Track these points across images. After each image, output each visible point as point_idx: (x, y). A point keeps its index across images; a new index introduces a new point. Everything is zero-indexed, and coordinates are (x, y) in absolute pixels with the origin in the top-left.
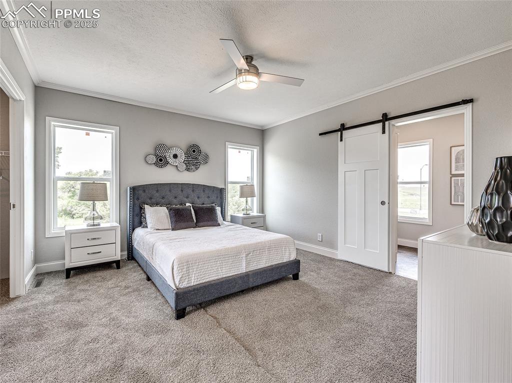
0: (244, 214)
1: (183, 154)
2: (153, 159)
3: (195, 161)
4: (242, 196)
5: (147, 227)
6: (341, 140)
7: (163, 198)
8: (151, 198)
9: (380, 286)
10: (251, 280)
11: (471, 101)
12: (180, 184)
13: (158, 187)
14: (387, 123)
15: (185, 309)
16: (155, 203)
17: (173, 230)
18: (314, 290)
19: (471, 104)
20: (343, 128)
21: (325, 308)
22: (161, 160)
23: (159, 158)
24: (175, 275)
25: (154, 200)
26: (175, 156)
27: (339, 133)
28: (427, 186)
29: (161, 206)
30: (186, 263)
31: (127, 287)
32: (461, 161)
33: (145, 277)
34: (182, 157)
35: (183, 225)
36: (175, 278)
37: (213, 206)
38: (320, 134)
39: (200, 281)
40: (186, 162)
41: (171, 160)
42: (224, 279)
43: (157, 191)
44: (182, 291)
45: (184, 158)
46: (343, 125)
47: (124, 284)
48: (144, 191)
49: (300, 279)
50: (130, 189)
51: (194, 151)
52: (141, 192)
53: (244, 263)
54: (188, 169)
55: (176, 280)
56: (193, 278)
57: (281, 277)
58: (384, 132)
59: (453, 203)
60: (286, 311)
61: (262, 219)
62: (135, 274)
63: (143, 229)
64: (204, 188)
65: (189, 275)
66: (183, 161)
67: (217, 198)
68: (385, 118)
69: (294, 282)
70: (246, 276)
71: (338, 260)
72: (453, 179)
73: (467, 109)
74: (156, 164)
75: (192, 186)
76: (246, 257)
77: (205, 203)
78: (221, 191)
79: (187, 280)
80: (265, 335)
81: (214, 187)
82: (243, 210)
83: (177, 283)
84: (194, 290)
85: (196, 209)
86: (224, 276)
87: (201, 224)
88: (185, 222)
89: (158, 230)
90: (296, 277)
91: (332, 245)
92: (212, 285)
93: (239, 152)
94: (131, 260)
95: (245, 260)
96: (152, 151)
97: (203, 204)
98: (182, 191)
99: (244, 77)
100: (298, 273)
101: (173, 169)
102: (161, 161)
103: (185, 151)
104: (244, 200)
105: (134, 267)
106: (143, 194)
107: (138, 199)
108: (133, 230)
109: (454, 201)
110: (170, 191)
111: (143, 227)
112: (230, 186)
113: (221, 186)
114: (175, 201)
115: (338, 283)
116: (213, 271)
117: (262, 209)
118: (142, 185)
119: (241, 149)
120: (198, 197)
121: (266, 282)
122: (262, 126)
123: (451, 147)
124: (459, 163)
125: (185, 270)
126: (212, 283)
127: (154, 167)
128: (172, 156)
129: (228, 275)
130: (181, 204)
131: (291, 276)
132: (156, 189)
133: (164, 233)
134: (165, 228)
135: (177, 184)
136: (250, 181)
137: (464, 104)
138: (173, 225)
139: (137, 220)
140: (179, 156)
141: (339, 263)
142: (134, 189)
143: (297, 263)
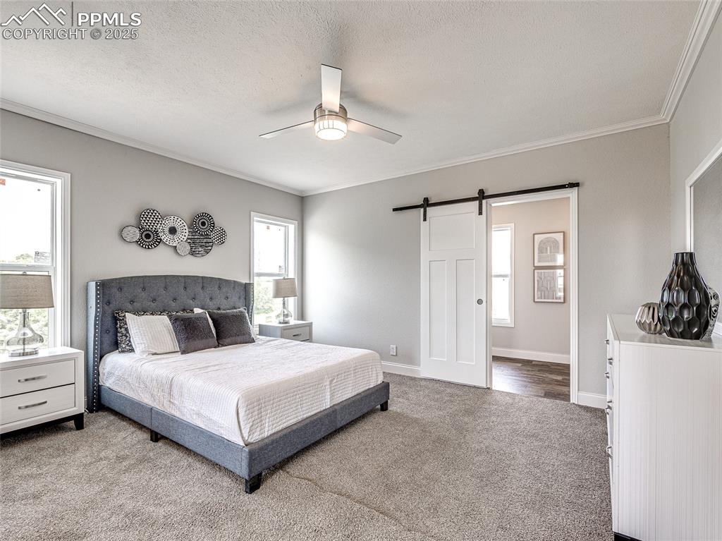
0: (280, 323)
1: (186, 227)
2: (134, 234)
3: (205, 240)
4: (277, 295)
5: (132, 350)
6: (425, 220)
7: (154, 300)
8: (132, 302)
9: (486, 406)
10: (339, 417)
11: (577, 185)
12: (181, 276)
13: (144, 282)
14: (484, 201)
15: (260, 474)
16: (140, 309)
17: (184, 352)
18: (416, 421)
19: (577, 188)
20: (426, 204)
21: (441, 441)
22: (148, 236)
23: (145, 233)
24: (241, 423)
25: (139, 305)
26: (173, 231)
27: (422, 210)
28: (507, 279)
29: (152, 314)
30: (257, 402)
31: (120, 459)
32: (544, 251)
33: (147, 436)
34: (184, 233)
35: (198, 343)
36: (242, 427)
37: (241, 312)
38: (395, 210)
39: (275, 427)
40: (189, 241)
41: (166, 237)
42: (308, 421)
43: (144, 289)
44: (257, 446)
45: (187, 234)
46: (426, 200)
47: (110, 453)
48: (120, 289)
49: (390, 408)
50: (97, 285)
51: (203, 224)
52: (114, 290)
53: (328, 394)
54: (193, 253)
55: (243, 432)
56: (267, 425)
57: (371, 408)
58: (480, 213)
59: (536, 300)
60: (397, 453)
61: (308, 328)
62: (123, 434)
63: (123, 354)
64: (221, 283)
65: (261, 421)
66: (185, 238)
67: (240, 298)
68: (482, 196)
69: (384, 413)
70: (332, 413)
71: (421, 379)
72: (536, 271)
73: (572, 194)
74: (139, 243)
75: (200, 280)
76: (330, 384)
77: (221, 307)
78: (245, 288)
79: (258, 429)
80: (391, 489)
81: (235, 281)
82: (278, 316)
83: (246, 435)
84: (273, 442)
85: (215, 317)
86: (305, 416)
87: (228, 340)
88: (202, 338)
89: (156, 354)
90: (384, 407)
91: (411, 359)
92: (294, 431)
93: (268, 228)
94: (97, 411)
95: (329, 390)
96: (133, 221)
97: (219, 309)
98: (185, 288)
99: (331, 121)
100: (387, 401)
101: (170, 252)
102: (149, 239)
103: (189, 223)
104: (280, 300)
105: (111, 423)
106: (118, 294)
107: (109, 303)
108: (101, 357)
109: (538, 298)
110: (166, 288)
111: (123, 352)
112: (256, 280)
113: (244, 281)
114: (174, 304)
115: (439, 409)
116: (291, 410)
117: (302, 315)
118: (116, 279)
119: (271, 224)
120: (211, 299)
121: (355, 418)
122: (302, 191)
123: (534, 234)
124: (542, 253)
125: (256, 413)
126: (294, 428)
127: (135, 248)
128: (167, 230)
129: (310, 414)
130: (184, 310)
131: (379, 407)
132: (142, 286)
133: (172, 360)
134: (168, 351)
135: (177, 276)
136: (283, 272)
137: (571, 187)
138: (183, 346)
139: (108, 339)
140: (179, 230)
141: (423, 383)
142: (103, 286)
143: (385, 387)
